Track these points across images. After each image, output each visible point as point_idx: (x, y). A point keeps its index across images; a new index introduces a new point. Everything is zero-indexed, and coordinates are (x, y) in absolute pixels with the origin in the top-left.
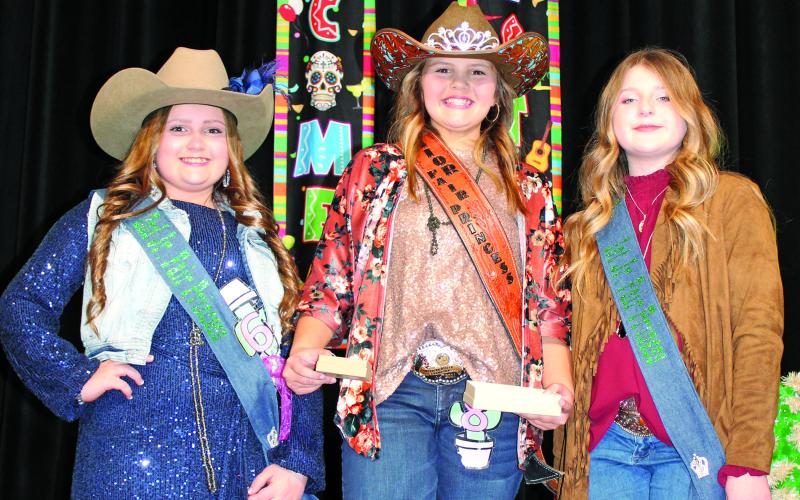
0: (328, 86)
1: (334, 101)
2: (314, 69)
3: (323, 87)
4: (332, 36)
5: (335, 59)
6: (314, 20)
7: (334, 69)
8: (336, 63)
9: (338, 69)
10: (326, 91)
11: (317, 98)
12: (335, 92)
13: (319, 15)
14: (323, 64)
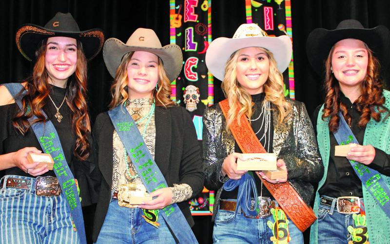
0: (193, 100)
1: (196, 107)
2: (187, 93)
3: (191, 101)
4: (194, 79)
5: (196, 88)
6: (186, 72)
7: (196, 93)
8: (196, 90)
9: (198, 93)
10: (192, 103)
11: (188, 106)
12: (196, 103)
13: (189, 69)
14: (191, 91)
